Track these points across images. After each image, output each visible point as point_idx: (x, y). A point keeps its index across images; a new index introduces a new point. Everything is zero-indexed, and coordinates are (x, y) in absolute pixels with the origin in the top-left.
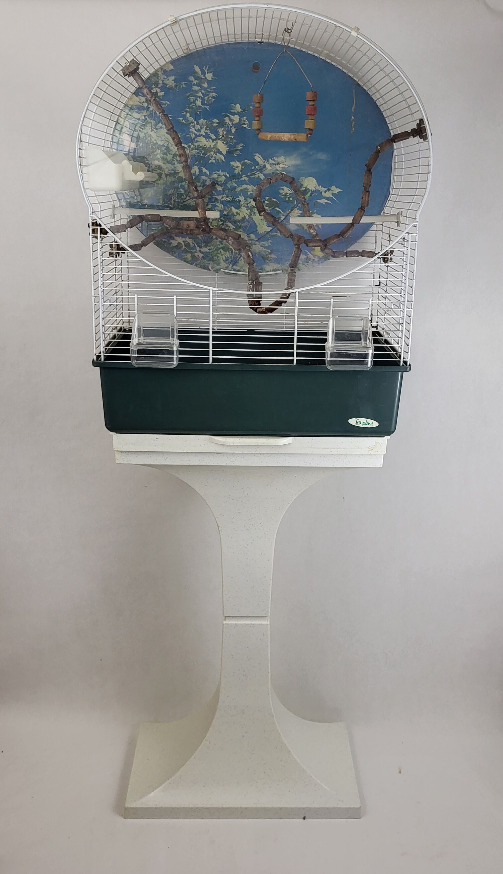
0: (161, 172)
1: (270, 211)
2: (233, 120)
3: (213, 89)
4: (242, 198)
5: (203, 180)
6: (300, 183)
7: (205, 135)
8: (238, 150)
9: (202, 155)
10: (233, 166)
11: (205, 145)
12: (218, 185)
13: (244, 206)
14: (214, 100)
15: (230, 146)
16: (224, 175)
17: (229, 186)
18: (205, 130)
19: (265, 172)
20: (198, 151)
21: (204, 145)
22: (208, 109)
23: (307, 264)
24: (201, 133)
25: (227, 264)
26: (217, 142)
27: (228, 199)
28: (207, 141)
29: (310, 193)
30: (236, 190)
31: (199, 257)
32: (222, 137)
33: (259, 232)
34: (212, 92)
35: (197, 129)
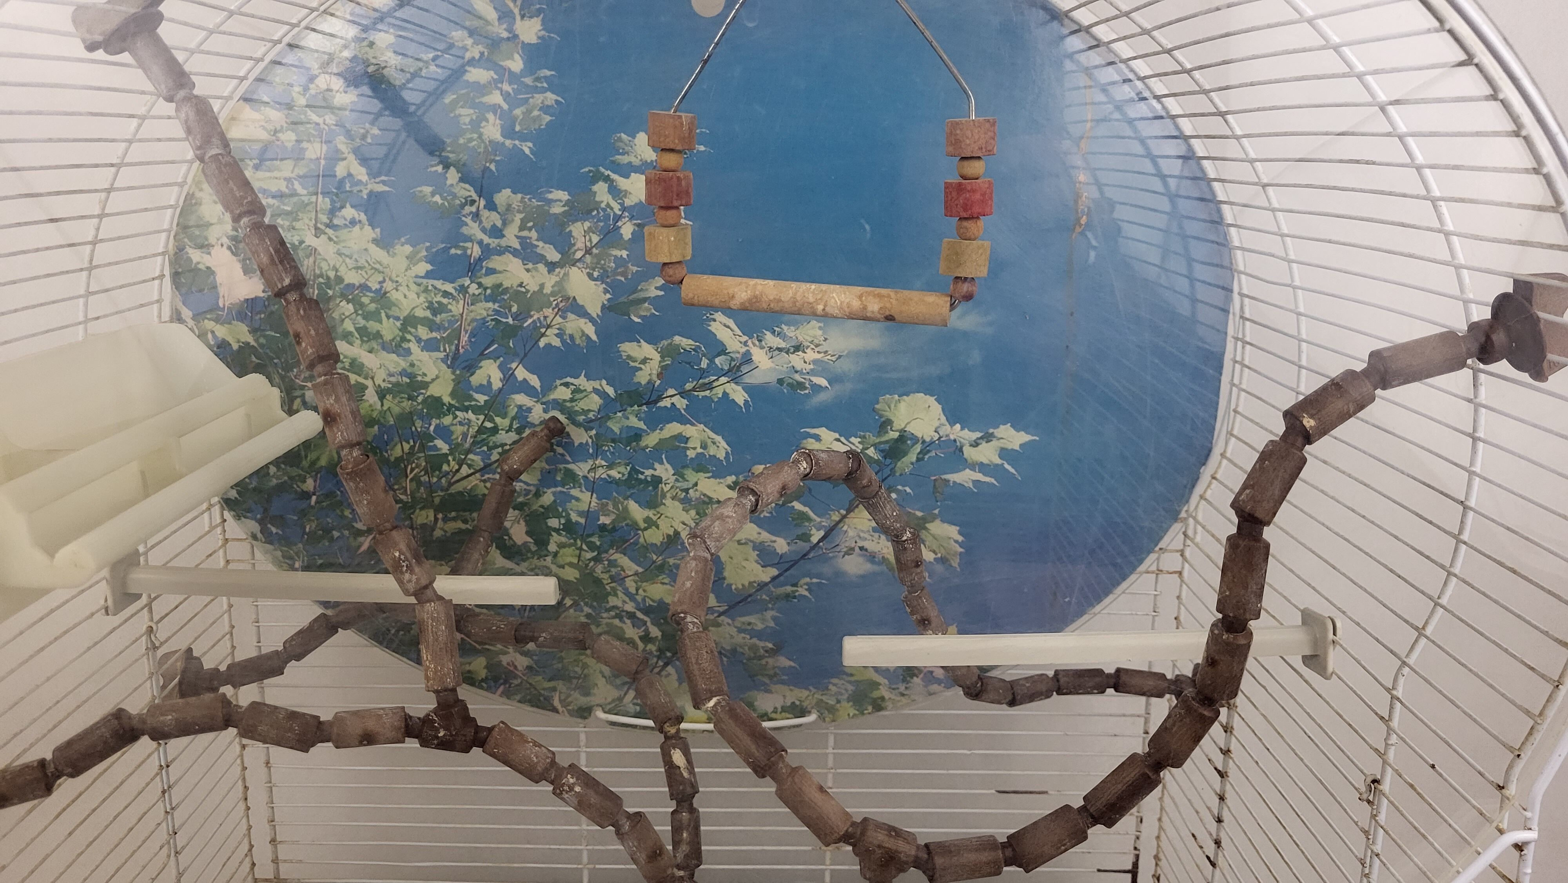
0: (361, 380)
1: (771, 513)
2: (626, 193)
3: (545, 77)
4: (664, 471)
5: (520, 407)
6: (881, 416)
7: (518, 247)
8: (645, 300)
9: (510, 320)
10: (629, 357)
11: (521, 285)
12: (577, 424)
13: (673, 498)
14: (548, 118)
15: (613, 287)
16: (595, 391)
17: (617, 430)
18: (521, 229)
19: (747, 379)
20: (496, 306)
21: (518, 282)
22: (527, 151)
23: (906, 688)
24: (503, 242)
25: (617, 687)
26: (566, 275)
27: (614, 473)
28: (528, 270)
29: (918, 448)
30: (643, 444)
31: (516, 667)
32: (584, 256)
33: (730, 585)
34: (543, 91)
35: (488, 226)
